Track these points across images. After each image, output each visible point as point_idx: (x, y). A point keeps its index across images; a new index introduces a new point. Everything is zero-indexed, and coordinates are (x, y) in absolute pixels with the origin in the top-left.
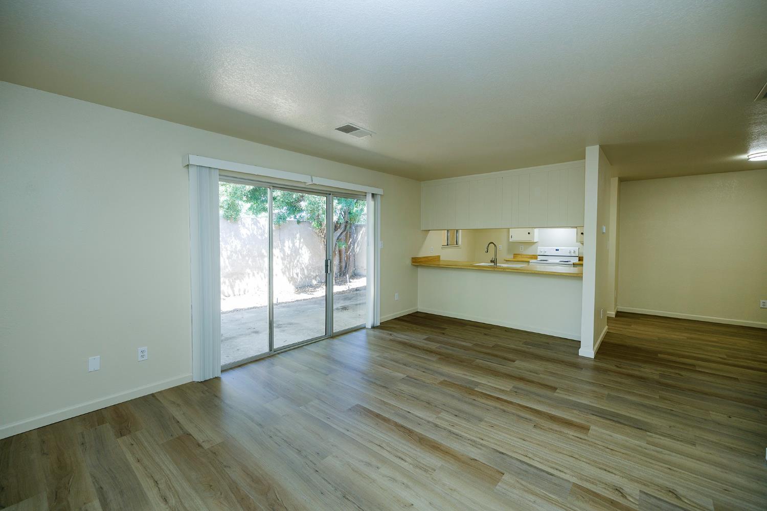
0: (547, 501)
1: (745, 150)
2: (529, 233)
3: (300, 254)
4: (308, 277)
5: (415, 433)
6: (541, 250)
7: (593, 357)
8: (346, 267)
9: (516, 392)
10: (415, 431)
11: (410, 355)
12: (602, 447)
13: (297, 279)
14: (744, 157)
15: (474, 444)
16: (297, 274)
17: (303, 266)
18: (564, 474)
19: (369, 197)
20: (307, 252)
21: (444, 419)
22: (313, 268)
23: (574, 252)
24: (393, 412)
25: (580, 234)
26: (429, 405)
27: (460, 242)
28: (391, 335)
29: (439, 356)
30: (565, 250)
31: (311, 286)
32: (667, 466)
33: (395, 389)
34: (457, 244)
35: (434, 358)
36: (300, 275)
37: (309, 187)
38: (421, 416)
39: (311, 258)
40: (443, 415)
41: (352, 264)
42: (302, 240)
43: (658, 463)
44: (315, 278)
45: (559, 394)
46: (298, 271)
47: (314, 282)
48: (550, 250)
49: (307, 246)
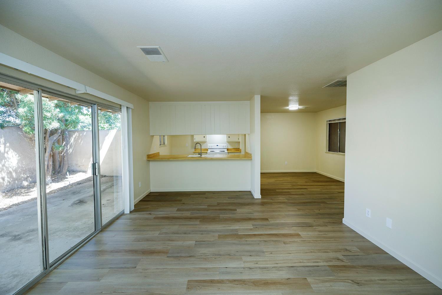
0: (333, 282)
1: (288, 105)
2: (204, 137)
3: (6, 159)
4: (19, 179)
5: (246, 280)
6: (209, 145)
7: (260, 197)
8: (60, 166)
9: (256, 227)
10: (247, 279)
11: (180, 225)
12: (312, 242)
13: (3, 183)
14: (287, 108)
15: (277, 269)
16: (3, 179)
17: (11, 170)
18: (320, 263)
19: (124, 110)
20: (14, 155)
21: (248, 261)
22: (23, 170)
23: (225, 146)
24: (218, 273)
25: (228, 137)
26: (230, 256)
27: (166, 143)
28: (150, 214)
29: (199, 220)
30: (221, 146)
31: (23, 187)
32: (333, 239)
33: (200, 254)
34: (164, 144)
35: (197, 222)
36: (6, 179)
37: (79, 95)
38: (235, 266)
39: (19, 161)
40: (244, 258)
41: (66, 163)
42: (8, 145)
43: (332, 239)
44: (26, 179)
45: (272, 221)
46: (4, 175)
47: (25, 183)
48: (214, 146)
49: (15, 150)
